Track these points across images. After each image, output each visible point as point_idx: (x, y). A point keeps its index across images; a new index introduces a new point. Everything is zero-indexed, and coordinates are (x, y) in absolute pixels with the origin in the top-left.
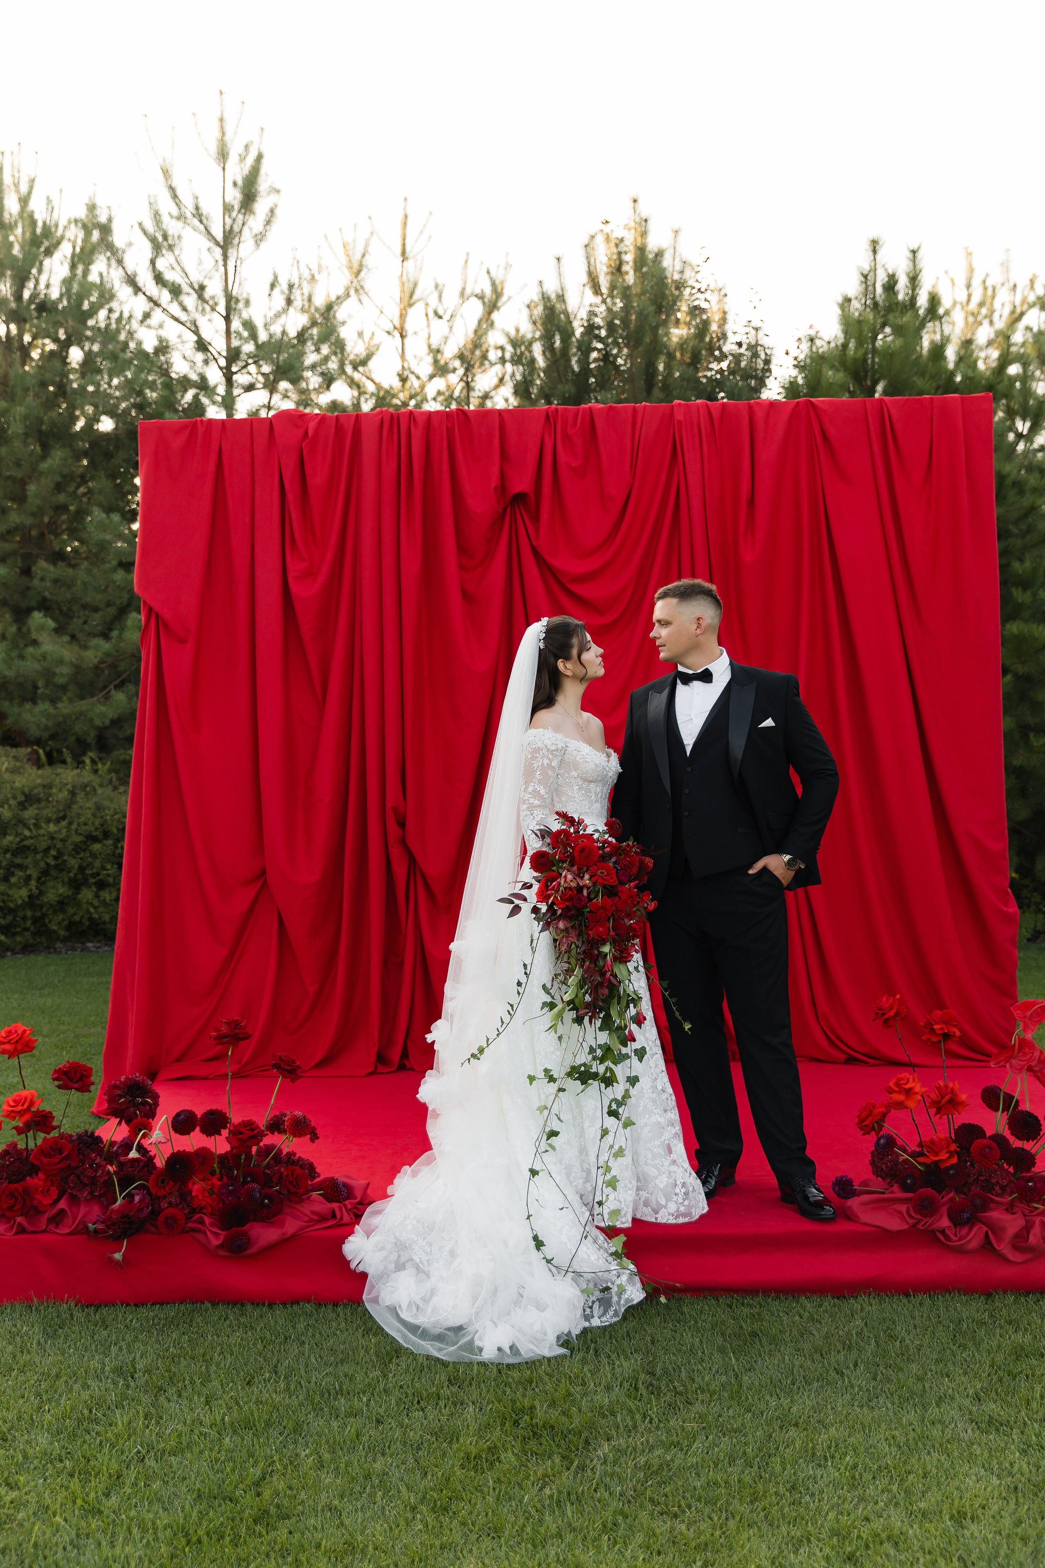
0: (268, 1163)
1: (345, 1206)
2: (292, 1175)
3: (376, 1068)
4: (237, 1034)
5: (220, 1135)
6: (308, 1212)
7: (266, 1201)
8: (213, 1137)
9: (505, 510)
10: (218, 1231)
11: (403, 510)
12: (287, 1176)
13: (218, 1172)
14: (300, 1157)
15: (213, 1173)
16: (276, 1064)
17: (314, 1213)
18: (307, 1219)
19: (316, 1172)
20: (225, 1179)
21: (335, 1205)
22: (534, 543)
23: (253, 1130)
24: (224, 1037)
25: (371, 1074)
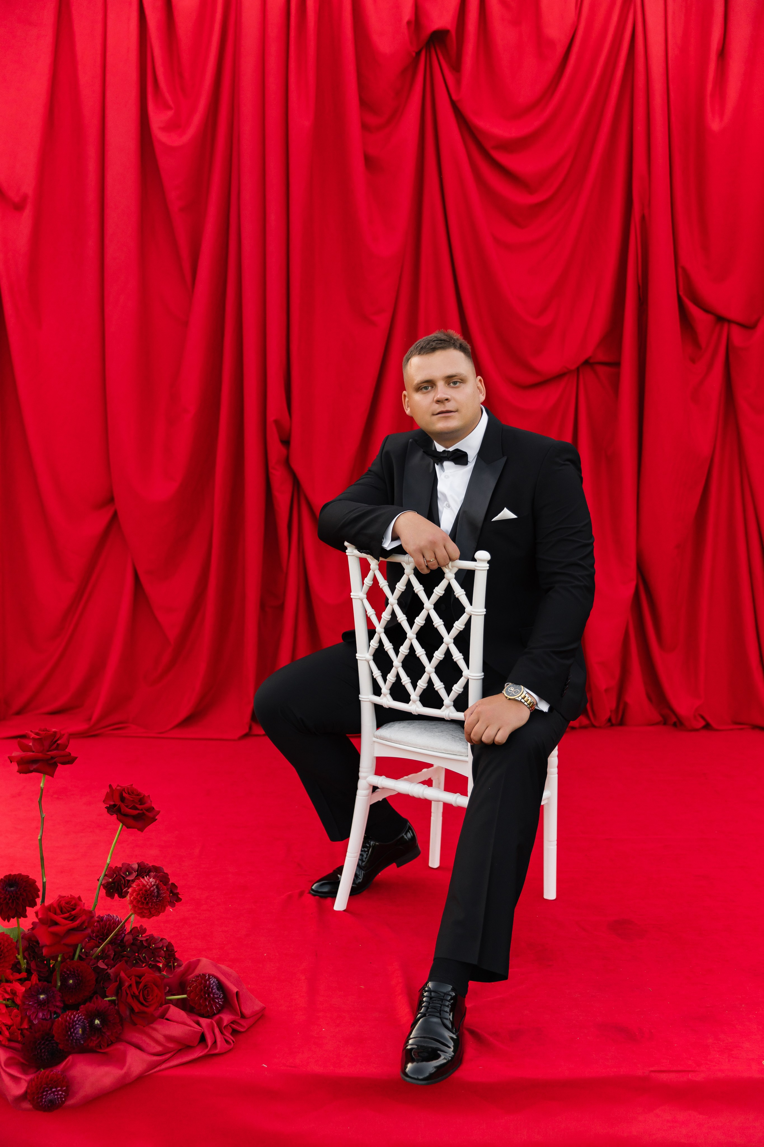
0: (103, 950)
1: (219, 1023)
2: (138, 983)
3: (250, 728)
4: (52, 758)
5: (25, 916)
6: (160, 1037)
7: (97, 1022)
8: (13, 921)
9: (418, 54)
10: (19, 1075)
11: (292, 48)
12: (130, 986)
13: (24, 964)
14: (151, 936)
15: (16, 967)
16: (115, 805)
17: (169, 1038)
18: (159, 1049)
19: (176, 960)
20: (34, 978)
21: (204, 1021)
22: (454, 98)
23: (73, 919)
24: (34, 761)
25: (246, 735)
